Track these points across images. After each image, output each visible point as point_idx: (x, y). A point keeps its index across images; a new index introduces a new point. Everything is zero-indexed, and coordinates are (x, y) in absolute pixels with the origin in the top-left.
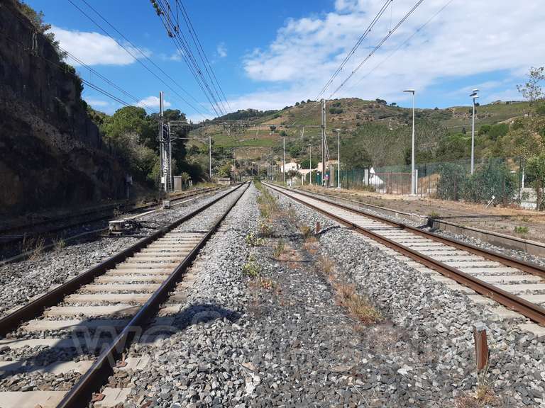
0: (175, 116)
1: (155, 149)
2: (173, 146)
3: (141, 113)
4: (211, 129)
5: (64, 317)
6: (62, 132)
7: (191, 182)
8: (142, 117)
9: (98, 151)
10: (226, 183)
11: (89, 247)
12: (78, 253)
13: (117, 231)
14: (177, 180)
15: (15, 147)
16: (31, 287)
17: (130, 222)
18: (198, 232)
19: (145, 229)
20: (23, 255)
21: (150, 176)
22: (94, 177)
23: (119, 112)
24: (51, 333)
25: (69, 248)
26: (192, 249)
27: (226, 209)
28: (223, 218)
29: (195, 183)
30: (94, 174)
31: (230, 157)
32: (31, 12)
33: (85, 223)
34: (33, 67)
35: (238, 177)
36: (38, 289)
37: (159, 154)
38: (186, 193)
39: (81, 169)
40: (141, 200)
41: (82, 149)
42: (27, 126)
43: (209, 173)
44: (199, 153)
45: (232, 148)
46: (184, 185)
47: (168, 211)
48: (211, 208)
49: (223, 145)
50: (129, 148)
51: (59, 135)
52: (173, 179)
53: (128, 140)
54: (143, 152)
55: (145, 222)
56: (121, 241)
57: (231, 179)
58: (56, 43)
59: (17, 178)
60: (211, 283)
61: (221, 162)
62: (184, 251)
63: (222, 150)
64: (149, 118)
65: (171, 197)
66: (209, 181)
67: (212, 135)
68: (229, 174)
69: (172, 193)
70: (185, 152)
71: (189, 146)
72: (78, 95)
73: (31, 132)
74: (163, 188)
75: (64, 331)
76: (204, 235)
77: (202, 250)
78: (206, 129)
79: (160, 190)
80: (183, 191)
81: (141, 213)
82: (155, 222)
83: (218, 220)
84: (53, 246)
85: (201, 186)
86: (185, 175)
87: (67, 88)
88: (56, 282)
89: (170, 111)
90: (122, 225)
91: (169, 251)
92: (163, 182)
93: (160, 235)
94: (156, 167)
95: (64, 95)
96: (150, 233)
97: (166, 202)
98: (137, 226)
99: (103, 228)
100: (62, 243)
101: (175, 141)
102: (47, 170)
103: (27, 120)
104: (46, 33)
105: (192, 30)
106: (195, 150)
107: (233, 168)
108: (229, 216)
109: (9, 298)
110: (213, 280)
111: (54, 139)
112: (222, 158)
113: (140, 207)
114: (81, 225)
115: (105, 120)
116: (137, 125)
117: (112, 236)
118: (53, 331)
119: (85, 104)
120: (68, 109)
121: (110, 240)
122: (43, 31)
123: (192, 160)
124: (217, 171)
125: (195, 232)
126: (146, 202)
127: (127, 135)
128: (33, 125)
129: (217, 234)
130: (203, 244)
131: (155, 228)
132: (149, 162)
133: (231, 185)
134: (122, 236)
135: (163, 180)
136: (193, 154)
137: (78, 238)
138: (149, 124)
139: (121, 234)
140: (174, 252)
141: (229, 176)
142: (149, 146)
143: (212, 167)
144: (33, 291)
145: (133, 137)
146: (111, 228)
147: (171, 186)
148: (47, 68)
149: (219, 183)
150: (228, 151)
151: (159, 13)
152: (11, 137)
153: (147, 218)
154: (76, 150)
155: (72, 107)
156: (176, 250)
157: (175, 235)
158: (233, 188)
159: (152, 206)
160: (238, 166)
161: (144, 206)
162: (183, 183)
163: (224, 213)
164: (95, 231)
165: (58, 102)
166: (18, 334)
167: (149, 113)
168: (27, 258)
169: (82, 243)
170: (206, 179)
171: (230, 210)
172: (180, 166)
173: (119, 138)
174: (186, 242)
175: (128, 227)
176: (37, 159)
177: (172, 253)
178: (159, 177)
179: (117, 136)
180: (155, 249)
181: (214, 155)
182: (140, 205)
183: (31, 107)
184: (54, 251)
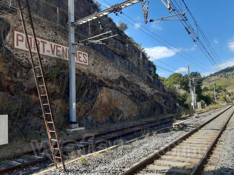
0: (195, 75)
1: (187, 90)
2: (196, 88)
3: (180, 75)
4: (213, 78)
5: (162, 165)
6: (150, 87)
7: (206, 105)
8: (180, 77)
9: (164, 93)
10: (224, 104)
11: (166, 135)
12: (162, 137)
13: (176, 128)
14: (199, 104)
15: (135, 94)
16: (147, 150)
17: (181, 124)
18: (215, 130)
19: (188, 127)
20: (142, 137)
21: (186, 103)
22: (163, 104)
23: (171, 76)
24: (158, 171)
25: (158, 134)
26: (214, 138)
27: (228, 118)
28: (227, 123)
29: (208, 105)
30: (163, 103)
31: (225, 91)
32: (137, 45)
33: (162, 124)
34: (139, 64)
35: (231, 101)
36: (150, 151)
37: (189, 92)
38: (204, 110)
39: (158, 101)
40: (184, 114)
41: (158, 93)
42: (138, 86)
43: (214, 99)
44: (208, 90)
45: (226, 86)
46: (203, 106)
47: (197, 119)
48: (219, 117)
49: (221, 85)
50: (176, 91)
51: (149, 88)
52: (197, 104)
53: (175, 87)
54: (182, 92)
55: (188, 124)
56: (179, 132)
57: (227, 102)
58: (146, 54)
59: (136, 106)
60: (229, 157)
61: (220, 93)
62: (210, 139)
63: (220, 88)
64: (183, 77)
65: (197, 112)
66: (215, 103)
67: (214, 81)
68: (225, 99)
69: (197, 110)
70: (201, 91)
71: (203, 87)
72: (155, 72)
73: (140, 88)
74: (192, 108)
75: (164, 171)
76: (219, 131)
77: (219, 139)
78: (211, 78)
79: (191, 109)
80: (202, 109)
81: (185, 120)
82: (193, 124)
83: (225, 124)
84: (152, 134)
85: (211, 106)
86: (202, 101)
87: (151, 70)
88: (156, 149)
89: (193, 73)
90: (178, 125)
91: (202, 139)
92: (192, 105)
93: (196, 130)
94: (188, 98)
95: (150, 72)
96: (191, 129)
97: (196, 115)
98: (185, 126)
99: (170, 126)
100: (155, 132)
101: (196, 86)
102: (146, 102)
103: (138, 84)
104: (143, 51)
105: (204, 36)
106: (206, 89)
107: (227, 96)
108: (230, 121)
109: (141, 154)
110: (230, 156)
111: (148, 90)
112: (221, 92)
113: (184, 117)
114: (161, 124)
115: (164, 80)
116: (178, 81)
117: (174, 130)
118: (159, 171)
119: (157, 75)
120: (152, 78)
121: (174, 132)
122: (142, 50)
123: (205, 94)
124: (219, 98)
125: (213, 130)
126: (186, 115)
127: (175, 86)
128: (140, 86)
129: (226, 131)
130: (219, 136)
131: (193, 127)
132: (185, 96)
133: (227, 105)
134: (178, 130)
135: (192, 104)
136: (205, 91)
137: (161, 131)
138: (184, 80)
139: (178, 129)
140: (205, 139)
141: (226, 100)
142: (184, 89)
143: (216, 97)
144: (149, 152)
145: (177, 86)
146: (174, 127)
147: (196, 107)
148: (144, 63)
149: (221, 104)
150: (224, 88)
151: (189, 33)
152: (134, 91)
153: (188, 122)
154: (155, 94)
155: (153, 77)
156: (206, 138)
157: (203, 131)
158: (229, 106)
159: (189, 116)
160: (230, 95)
161: (185, 116)
162: (202, 105)
163: (227, 120)
164: (167, 128)
165: (148, 76)
166: (146, 170)
167: (183, 75)
168: (144, 138)
169: (163, 133)
170: (213, 103)
171: (230, 118)
172: (200, 97)
173: (171, 87)
174: (210, 135)
175: (181, 126)
176: (142, 98)
177: (204, 140)
178: (190, 103)
179: (170, 86)
180: (195, 137)
181: (216, 90)
182: (184, 116)
183: (140, 79)
184: (153, 135)
